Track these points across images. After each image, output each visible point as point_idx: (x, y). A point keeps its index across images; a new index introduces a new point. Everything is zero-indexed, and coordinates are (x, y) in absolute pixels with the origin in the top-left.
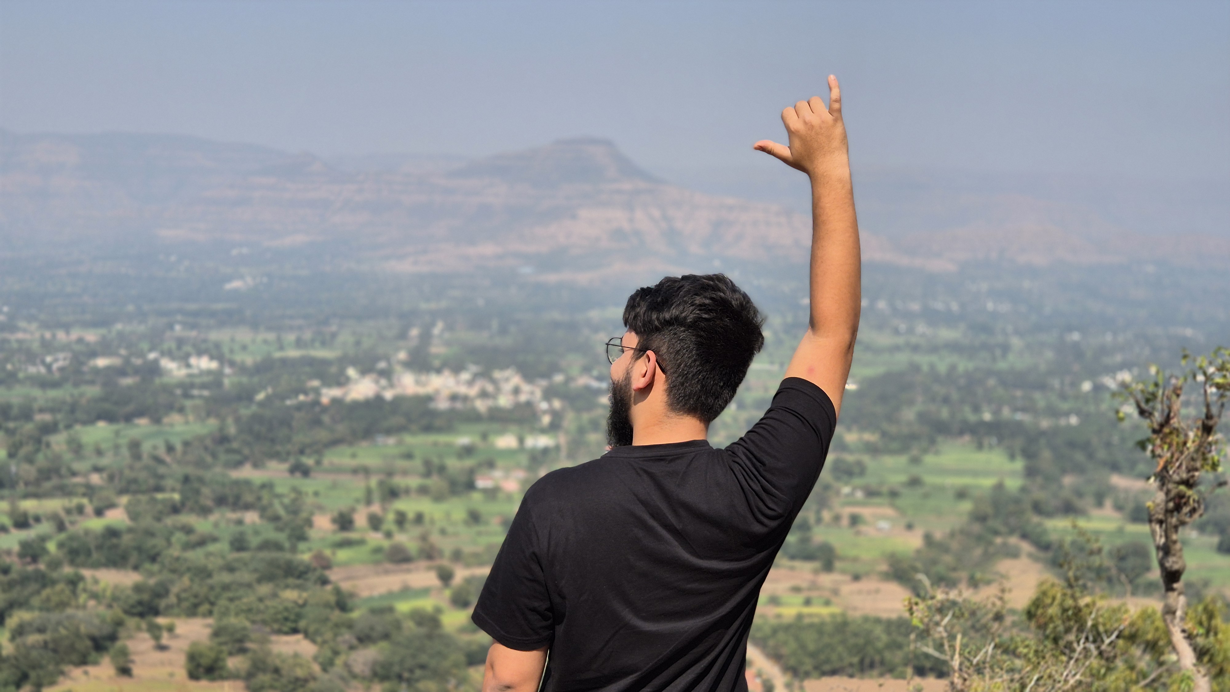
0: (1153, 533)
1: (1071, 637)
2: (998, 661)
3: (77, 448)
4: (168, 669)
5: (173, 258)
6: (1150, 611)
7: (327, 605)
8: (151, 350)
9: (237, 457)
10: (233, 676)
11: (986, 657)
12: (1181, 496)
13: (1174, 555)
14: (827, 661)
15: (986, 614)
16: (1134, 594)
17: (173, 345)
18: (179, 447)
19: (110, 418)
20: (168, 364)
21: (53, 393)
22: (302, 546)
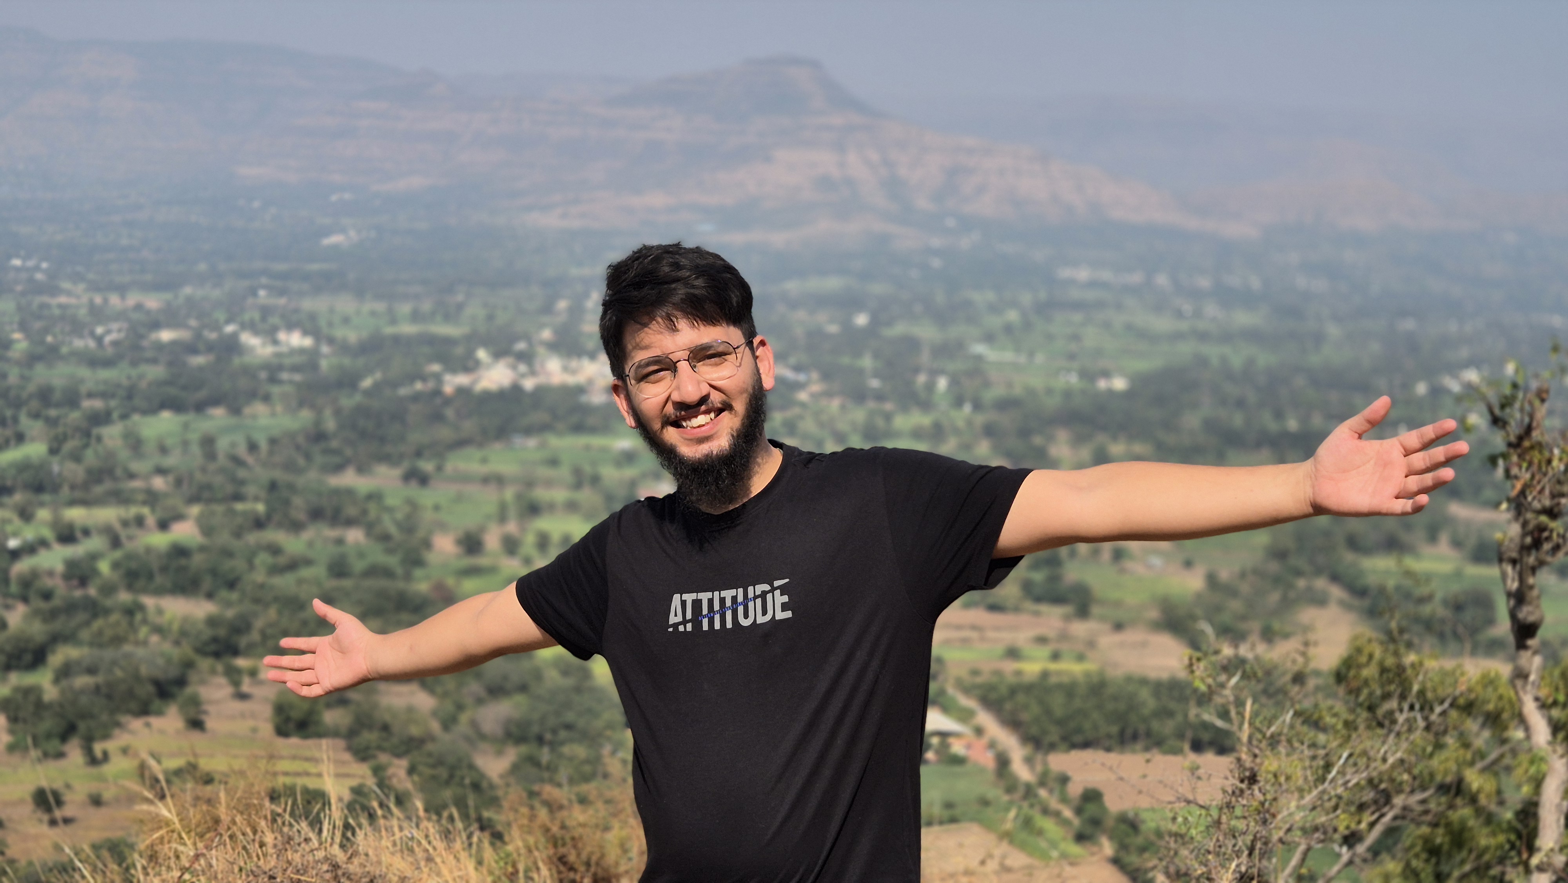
0: (1504, 576)
1: (1393, 704)
2: (1298, 734)
3: (136, 444)
4: (251, 723)
5: (256, 204)
6: (1493, 674)
8: (228, 321)
9: (336, 460)
10: (334, 733)
11: (1283, 727)
12: (1541, 528)
13: (1530, 603)
14: (1079, 730)
15: (1284, 674)
16: (1474, 653)
17: (257, 316)
18: (264, 445)
19: (177, 406)
20: (249, 340)
21: (105, 374)
22: (418, 573)
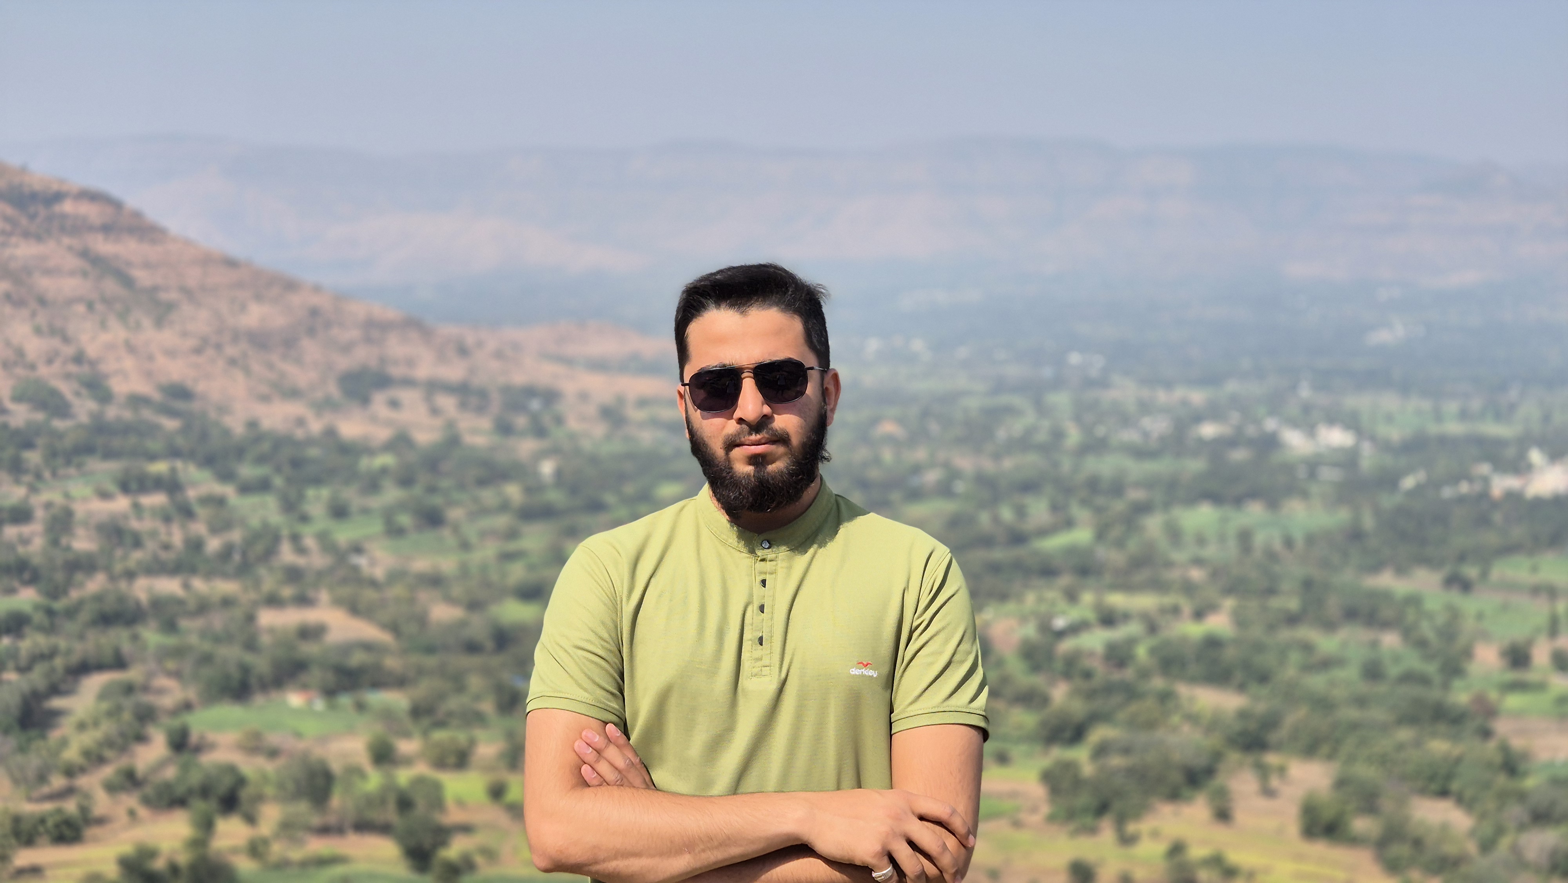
3: (1175, 534)
4: (1277, 822)
5: (1302, 302)
7: (1489, 765)
8: (1270, 416)
9: (1373, 559)
10: (1360, 842)
17: (1298, 411)
18: (1300, 543)
19: (1216, 498)
20: (1290, 436)
21: (1151, 467)
22: (1457, 683)
